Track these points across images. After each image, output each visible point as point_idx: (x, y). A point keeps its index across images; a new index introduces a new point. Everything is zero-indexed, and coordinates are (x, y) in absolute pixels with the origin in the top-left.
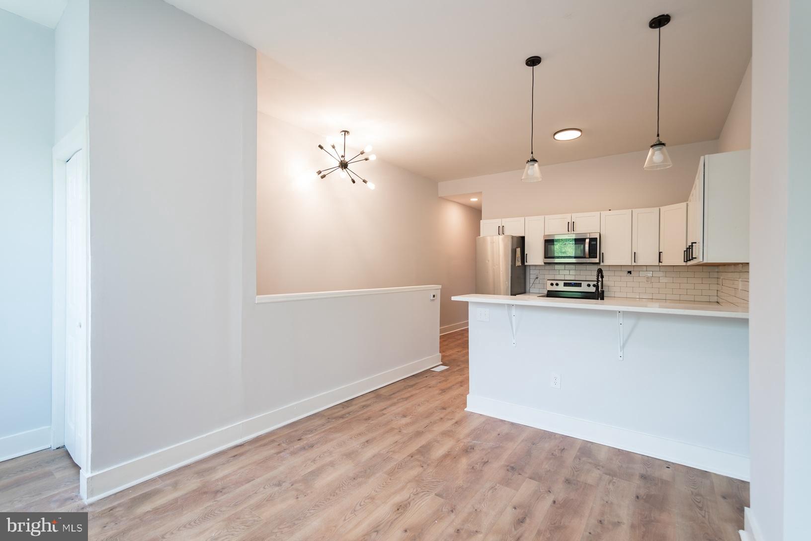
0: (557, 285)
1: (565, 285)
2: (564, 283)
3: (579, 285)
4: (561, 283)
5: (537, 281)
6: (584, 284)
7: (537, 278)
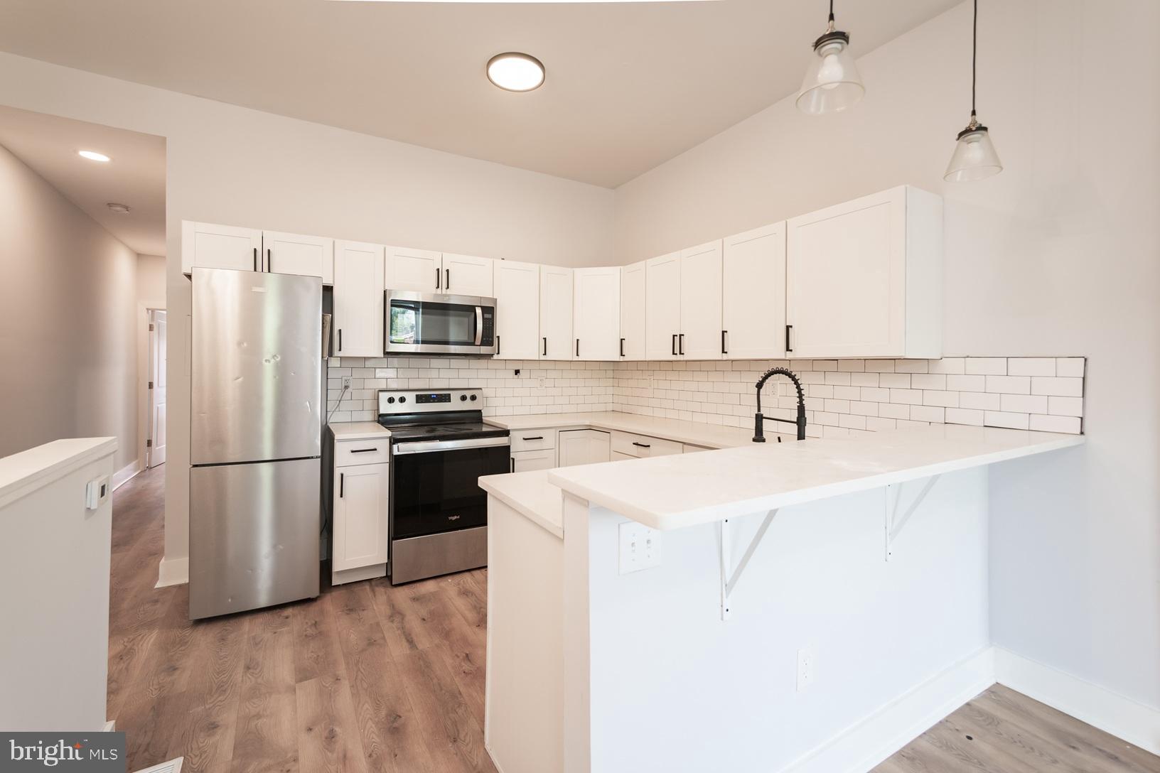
0: (402, 400)
1: (420, 399)
2: (417, 396)
3: (446, 398)
4: (410, 397)
5: (347, 395)
6: (455, 396)
7: (346, 387)
